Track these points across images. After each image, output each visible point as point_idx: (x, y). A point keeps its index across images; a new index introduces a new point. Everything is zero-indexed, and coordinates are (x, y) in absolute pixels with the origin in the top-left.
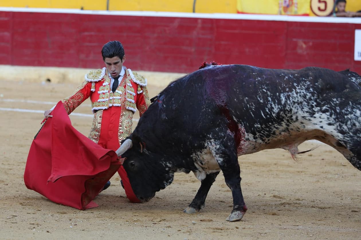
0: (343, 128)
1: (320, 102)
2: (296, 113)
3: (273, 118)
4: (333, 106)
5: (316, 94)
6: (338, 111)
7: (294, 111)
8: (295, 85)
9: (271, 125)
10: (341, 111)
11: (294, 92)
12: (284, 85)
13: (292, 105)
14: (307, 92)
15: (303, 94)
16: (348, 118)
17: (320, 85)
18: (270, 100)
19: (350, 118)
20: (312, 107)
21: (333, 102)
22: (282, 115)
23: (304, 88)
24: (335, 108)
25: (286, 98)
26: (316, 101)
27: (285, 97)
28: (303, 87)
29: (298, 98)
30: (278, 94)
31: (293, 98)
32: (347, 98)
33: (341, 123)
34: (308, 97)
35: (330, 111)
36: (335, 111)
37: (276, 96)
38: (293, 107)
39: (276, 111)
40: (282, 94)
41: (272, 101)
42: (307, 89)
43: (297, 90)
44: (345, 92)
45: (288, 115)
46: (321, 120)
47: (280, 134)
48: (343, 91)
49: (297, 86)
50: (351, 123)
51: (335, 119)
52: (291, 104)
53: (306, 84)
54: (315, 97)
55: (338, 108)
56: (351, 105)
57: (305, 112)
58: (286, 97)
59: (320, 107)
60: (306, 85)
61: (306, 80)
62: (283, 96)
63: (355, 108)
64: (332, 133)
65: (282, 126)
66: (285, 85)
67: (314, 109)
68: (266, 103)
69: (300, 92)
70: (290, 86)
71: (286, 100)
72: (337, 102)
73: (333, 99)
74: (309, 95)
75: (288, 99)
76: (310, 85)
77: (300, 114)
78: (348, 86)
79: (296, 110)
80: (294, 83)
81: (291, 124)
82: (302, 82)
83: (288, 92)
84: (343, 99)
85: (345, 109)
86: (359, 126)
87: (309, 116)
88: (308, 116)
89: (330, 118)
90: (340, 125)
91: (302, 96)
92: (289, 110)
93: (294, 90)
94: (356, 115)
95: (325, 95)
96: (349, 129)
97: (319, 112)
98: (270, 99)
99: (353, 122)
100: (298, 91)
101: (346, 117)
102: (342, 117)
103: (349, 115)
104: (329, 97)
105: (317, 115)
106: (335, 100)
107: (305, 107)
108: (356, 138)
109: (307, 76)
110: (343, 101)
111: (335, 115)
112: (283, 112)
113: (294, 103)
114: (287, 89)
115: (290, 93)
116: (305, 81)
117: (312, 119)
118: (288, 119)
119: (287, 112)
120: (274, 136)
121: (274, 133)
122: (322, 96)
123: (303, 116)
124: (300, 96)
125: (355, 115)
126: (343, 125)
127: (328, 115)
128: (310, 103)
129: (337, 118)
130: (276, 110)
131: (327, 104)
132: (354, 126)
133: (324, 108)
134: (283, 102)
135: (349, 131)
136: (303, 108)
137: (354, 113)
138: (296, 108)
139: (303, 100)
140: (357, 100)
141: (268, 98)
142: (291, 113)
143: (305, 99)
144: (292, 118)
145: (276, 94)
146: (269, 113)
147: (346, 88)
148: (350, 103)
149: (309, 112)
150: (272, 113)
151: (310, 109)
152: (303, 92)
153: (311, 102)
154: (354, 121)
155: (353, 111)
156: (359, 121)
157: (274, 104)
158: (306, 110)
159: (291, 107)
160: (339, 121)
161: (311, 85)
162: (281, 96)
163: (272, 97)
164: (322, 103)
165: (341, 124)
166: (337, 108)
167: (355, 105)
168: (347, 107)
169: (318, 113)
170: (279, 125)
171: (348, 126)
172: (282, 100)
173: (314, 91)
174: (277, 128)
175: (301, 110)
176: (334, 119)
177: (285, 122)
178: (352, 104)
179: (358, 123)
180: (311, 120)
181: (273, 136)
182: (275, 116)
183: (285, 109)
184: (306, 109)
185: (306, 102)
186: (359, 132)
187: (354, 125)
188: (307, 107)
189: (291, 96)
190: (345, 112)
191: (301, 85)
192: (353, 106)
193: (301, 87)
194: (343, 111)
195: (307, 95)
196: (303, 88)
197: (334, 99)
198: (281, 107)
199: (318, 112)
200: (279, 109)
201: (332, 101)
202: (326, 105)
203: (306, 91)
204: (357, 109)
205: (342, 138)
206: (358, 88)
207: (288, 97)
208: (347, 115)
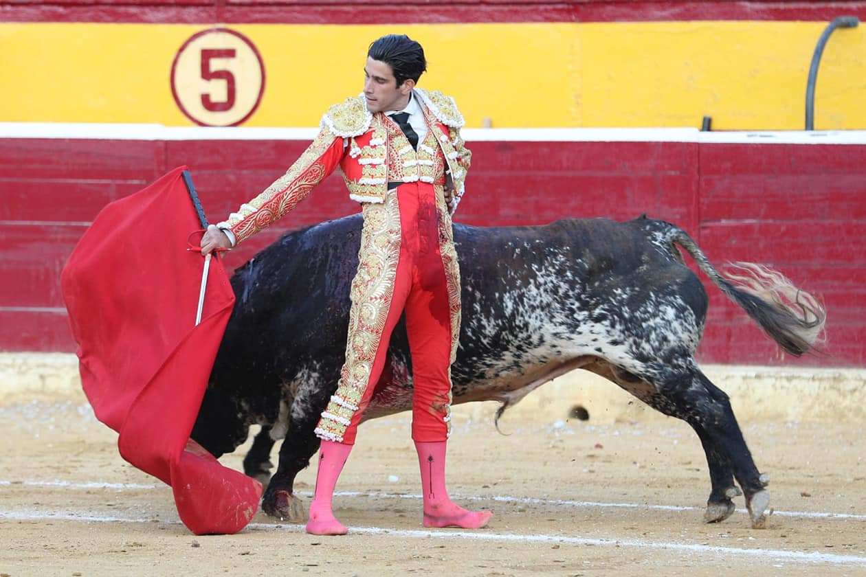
0: (643, 349)
1: (588, 299)
2: (540, 328)
3: (482, 346)
4: (615, 306)
5: (579, 284)
6: (626, 315)
7: (534, 325)
8: (533, 268)
9: (476, 362)
10: (633, 314)
11: (532, 287)
12: (512, 274)
13: (528, 314)
14: (560, 279)
15: (550, 285)
16: (649, 326)
17: (587, 263)
18: (477, 310)
19: (653, 325)
20: (572, 311)
21: (614, 299)
22: (506, 337)
23: (553, 271)
24: (621, 310)
25: (515, 303)
26: (578, 298)
27: (513, 301)
28: (550, 269)
29: (541, 296)
30: (497, 295)
31: (530, 297)
32: (645, 285)
33: (636, 338)
34: (561, 292)
35: (610, 318)
36: (621, 316)
37: (493, 300)
38: (530, 317)
39: (490, 332)
40: (508, 294)
41: (481, 312)
42: (560, 273)
43: (538, 279)
44: (639, 273)
45: (520, 335)
46: (594, 336)
47: (497, 375)
48: (634, 269)
49: (537, 270)
50: (657, 335)
51: (623, 332)
52: (526, 312)
53: (557, 260)
54: (577, 291)
55: (625, 309)
56: (654, 299)
57: (558, 324)
58: (515, 299)
59: (589, 310)
60: (558, 263)
61: (556, 251)
62: (508, 298)
63: (663, 303)
64: (622, 360)
65: (504, 360)
66: (515, 273)
67: (575, 316)
68: (469, 316)
69: (546, 283)
70: (524, 272)
71: (515, 306)
72: (625, 296)
73: (615, 291)
74: (564, 287)
75: (520, 303)
76: (566, 263)
77: (547, 330)
78: (644, 258)
79: (538, 324)
80: (533, 265)
81: (526, 352)
82: (548, 258)
83: (520, 288)
84: (637, 289)
85: (642, 309)
86: (675, 341)
87: (567, 331)
88: (565, 331)
89: (613, 330)
90: (635, 342)
91: (548, 290)
92: (522, 326)
93: (532, 281)
94: (666, 318)
95: (597, 284)
96: (656, 350)
97: (587, 320)
98: (477, 307)
99: (662, 333)
100: (541, 280)
101: (644, 325)
102: (637, 326)
103: (651, 320)
104: (605, 287)
105: (583, 328)
106: (619, 291)
107: (558, 312)
108: (670, 369)
109: (559, 243)
110: (635, 293)
111: (621, 325)
112: (507, 332)
113: (533, 308)
114: (519, 282)
115: (524, 290)
116: (555, 255)
117: (573, 336)
118: (521, 343)
119: (518, 330)
120: (480, 380)
121: (482, 376)
122: (592, 286)
123: (555, 332)
124: (545, 290)
125: (663, 319)
126: (642, 342)
127: (607, 326)
128: (567, 304)
129: (628, 329)
130: (490, 330)
131: (603, 304)
132: (665, 343)
133: (597, 312)
134: (508, 312)
135: (655, 355)
136: (553, 317)
137: (661, 314)
138: (539, 318)
139: (551, 299)
140: (667, 287)
141: (475, 305)
142: (527, 331)
143: (556, 295)
144: (531, 340)
145: (495, 295)
146: (474, 338)
147: (641, 263)
148: (652, 294)
149: (567, 324)
150: (481, 337)
151: (567, 317)
152: (552, 282)
153: (568, 302)
154: (663, 331)
155: (660, 311)
156: (672, 328)
157: (487, 318)
158: (560, 320)
159: (527, 318)
160: (633, 334)
161: (568, 264)
162: (504, 300)
163: (483, 302)
164: (593, 302)
165: (638, 340)
166: (623, 309)
167: (664, 298)
168: (644, 305)
169: (585, 324)
170: (497, 360)
171: (652, 342)
172: (507, 307)
173: (574, 278)
174: (489, 366)
175: (548, 321)
176: (621, 331)
177: (511, 352)
178: (657, 296)
179: (672, 335)
180: (572, 339)
181: (476, 382)
182: (488, 343)
183: (514, 325)
184: (559, 318)
185: (558, 303)
186: (676, 355)
187: (665, 339)
188: (561, 313)
189: (526, 295)
190: (643, 316)
191: (547, 264)
192: (659, 300)
193: (546, 270)
194: (638, 314)
195: (559, 286)
196: (550, 271)
197: (617, 290)
198: (503, 322)
199: (585, 321)
200: (497, 328)
201: (613, 296)
202: (601, 306)
203: (557, 278)
204: (667, 305)
205: (642, 370)
206: (667, 259)
207: (520, 299)
208: (645, 320)
